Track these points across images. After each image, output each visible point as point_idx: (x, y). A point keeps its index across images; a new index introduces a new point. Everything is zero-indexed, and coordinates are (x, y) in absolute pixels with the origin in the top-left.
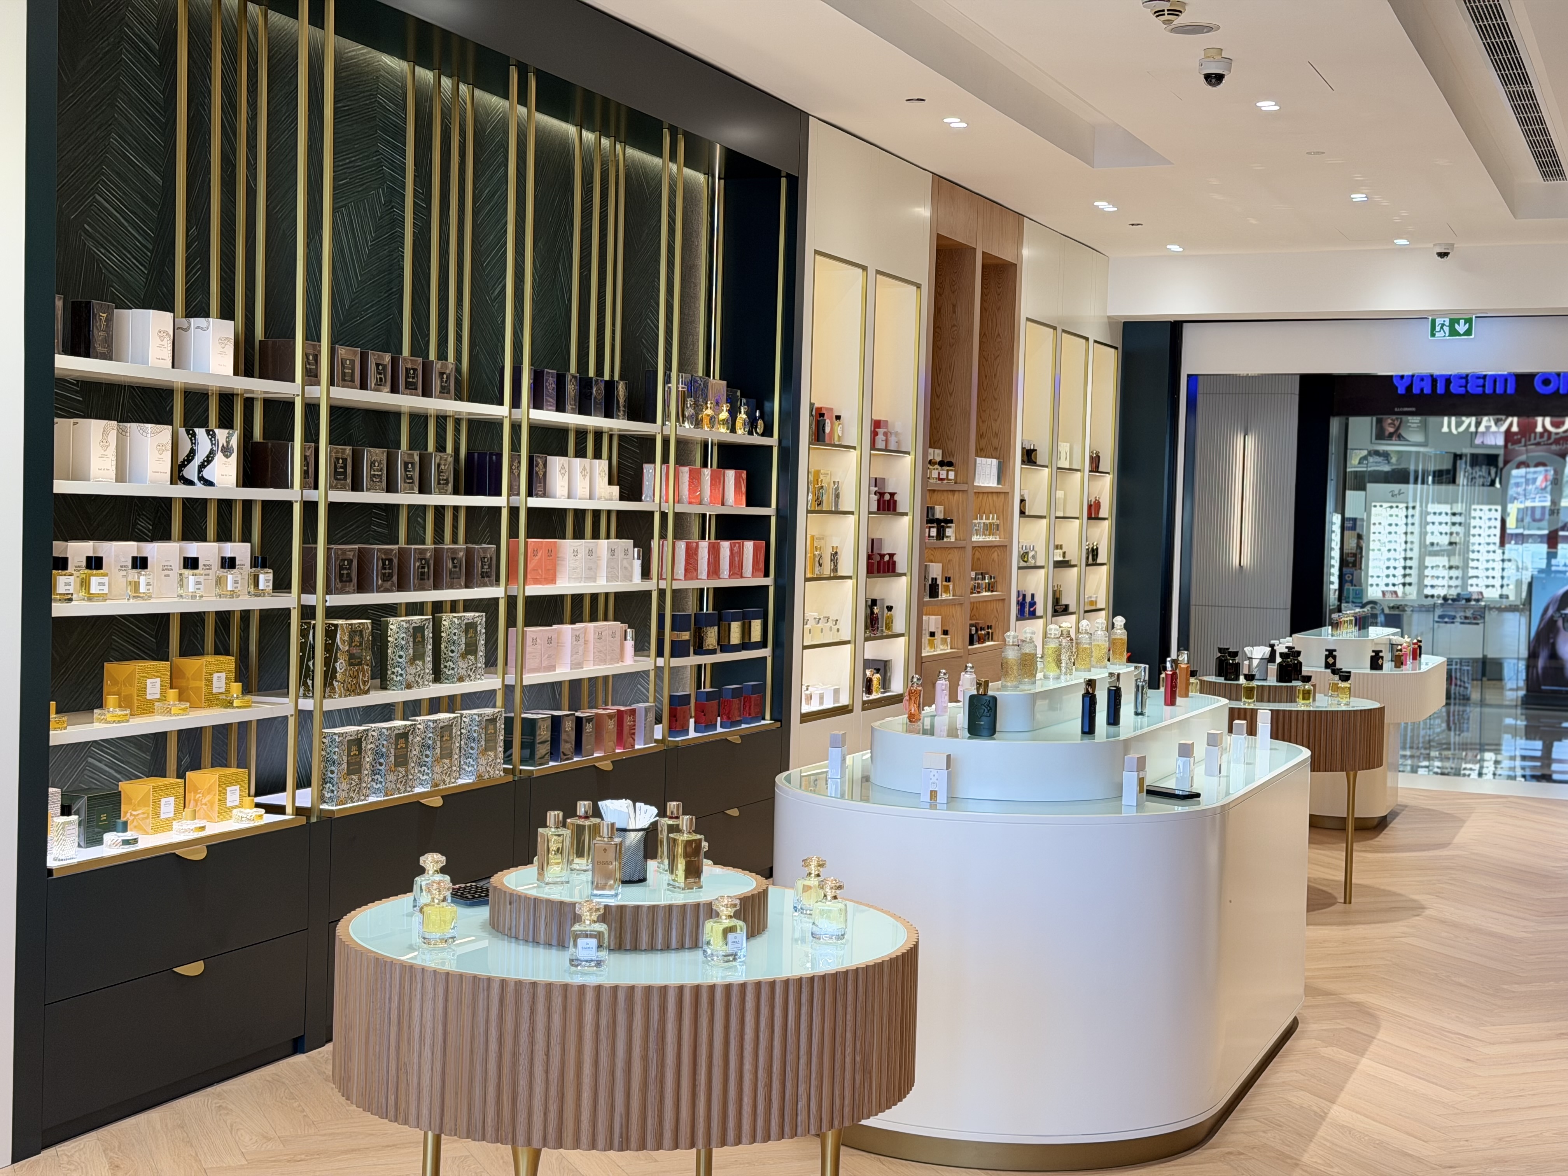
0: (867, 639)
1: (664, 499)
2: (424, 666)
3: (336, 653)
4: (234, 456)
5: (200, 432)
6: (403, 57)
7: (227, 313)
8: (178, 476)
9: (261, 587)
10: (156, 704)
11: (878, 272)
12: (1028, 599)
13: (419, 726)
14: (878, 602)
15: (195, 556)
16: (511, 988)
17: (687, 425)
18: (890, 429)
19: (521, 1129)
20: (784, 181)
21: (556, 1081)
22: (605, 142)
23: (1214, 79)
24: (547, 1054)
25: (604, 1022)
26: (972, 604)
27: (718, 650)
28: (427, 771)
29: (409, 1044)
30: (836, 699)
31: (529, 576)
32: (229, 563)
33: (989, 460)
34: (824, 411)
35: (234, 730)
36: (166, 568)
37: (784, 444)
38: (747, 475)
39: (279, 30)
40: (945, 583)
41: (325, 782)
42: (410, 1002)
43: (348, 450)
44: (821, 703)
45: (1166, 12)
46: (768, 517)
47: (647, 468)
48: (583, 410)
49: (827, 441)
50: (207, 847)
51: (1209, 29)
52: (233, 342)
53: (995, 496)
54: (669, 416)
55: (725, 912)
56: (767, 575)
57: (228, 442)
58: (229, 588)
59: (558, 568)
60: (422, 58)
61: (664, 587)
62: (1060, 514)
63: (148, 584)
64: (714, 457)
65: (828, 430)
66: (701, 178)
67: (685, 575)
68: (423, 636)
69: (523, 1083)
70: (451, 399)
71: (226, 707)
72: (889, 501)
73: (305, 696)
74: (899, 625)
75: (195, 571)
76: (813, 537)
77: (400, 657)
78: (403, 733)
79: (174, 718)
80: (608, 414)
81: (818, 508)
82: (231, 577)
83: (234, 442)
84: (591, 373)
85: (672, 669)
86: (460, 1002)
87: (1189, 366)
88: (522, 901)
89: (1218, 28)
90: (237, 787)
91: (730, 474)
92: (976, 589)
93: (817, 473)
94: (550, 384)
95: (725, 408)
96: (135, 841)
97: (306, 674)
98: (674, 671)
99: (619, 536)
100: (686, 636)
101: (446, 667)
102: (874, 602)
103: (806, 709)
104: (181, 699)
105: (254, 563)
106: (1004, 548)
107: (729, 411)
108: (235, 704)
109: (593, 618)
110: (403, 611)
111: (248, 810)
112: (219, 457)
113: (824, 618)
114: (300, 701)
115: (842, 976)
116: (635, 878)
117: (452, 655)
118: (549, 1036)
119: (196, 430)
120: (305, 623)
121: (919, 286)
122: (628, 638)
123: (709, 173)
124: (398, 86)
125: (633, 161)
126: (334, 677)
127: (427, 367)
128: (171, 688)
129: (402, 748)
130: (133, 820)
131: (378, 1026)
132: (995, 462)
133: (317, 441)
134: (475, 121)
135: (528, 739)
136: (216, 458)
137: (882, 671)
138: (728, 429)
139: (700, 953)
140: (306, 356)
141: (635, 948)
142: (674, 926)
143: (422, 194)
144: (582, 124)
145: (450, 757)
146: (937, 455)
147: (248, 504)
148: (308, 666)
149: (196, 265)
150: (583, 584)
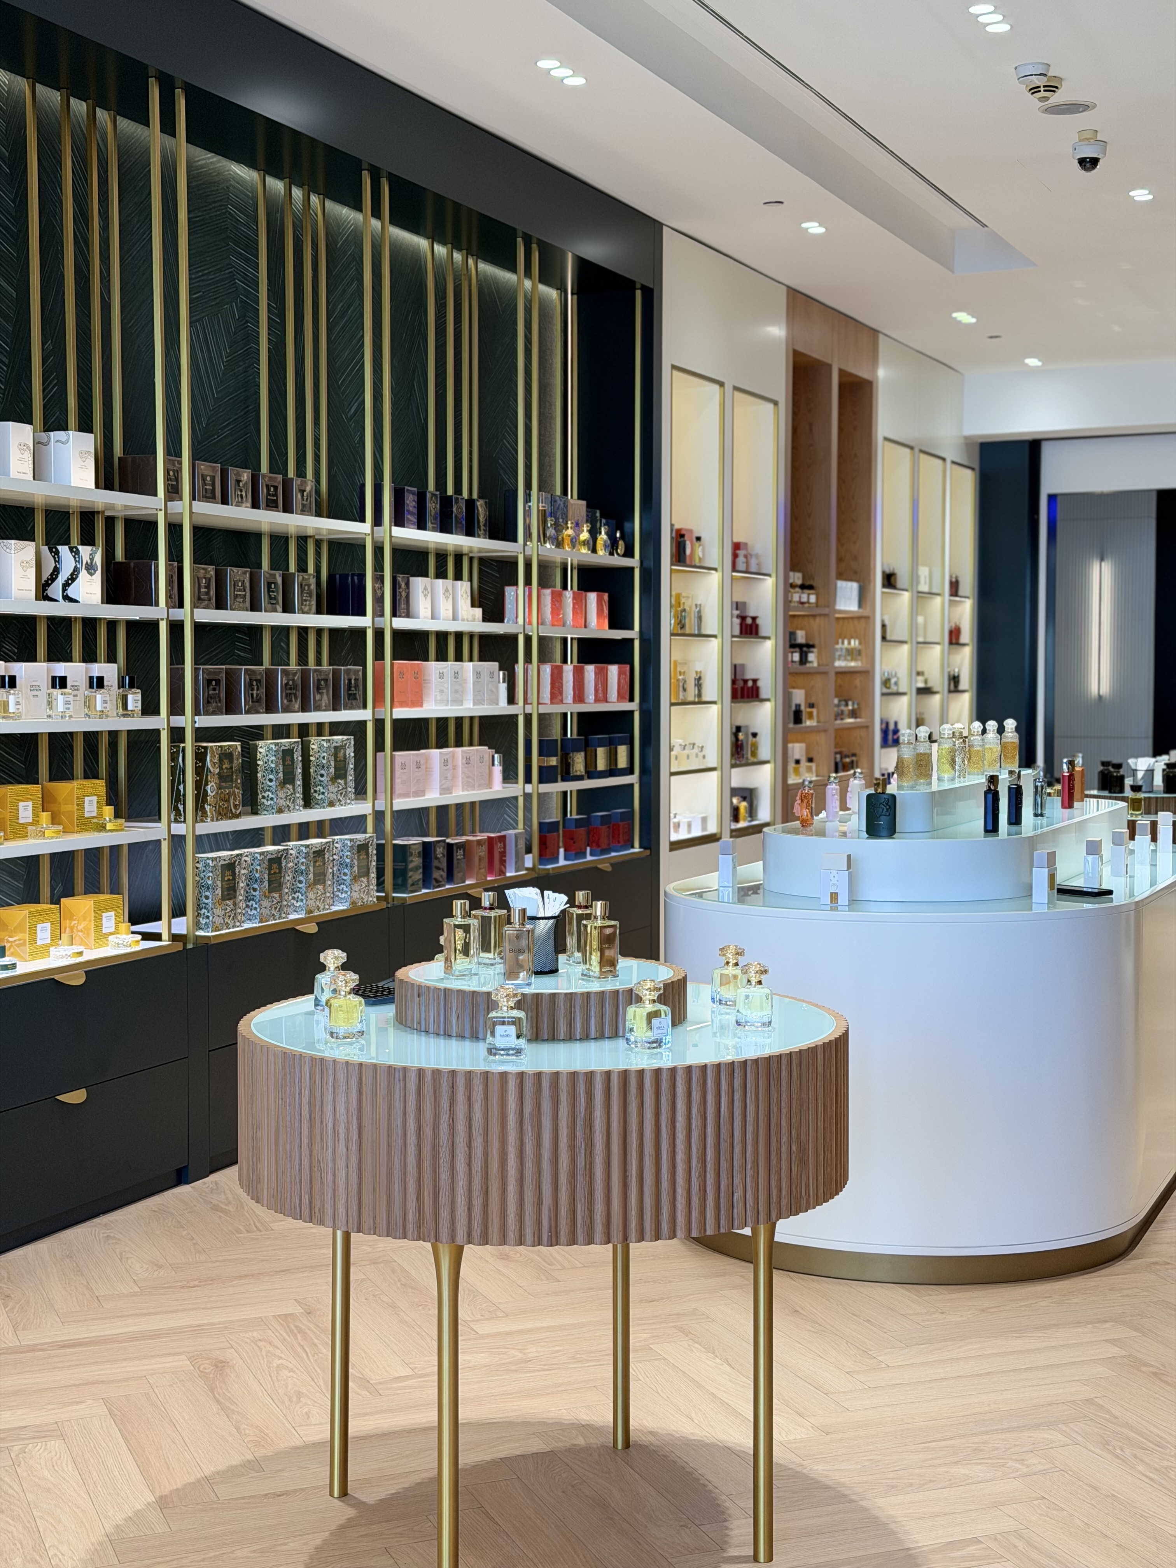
0: (733, 766)
1: (528, 622)
2: (294, 789)
3: (207, 776)
4: (98, 575)
5: (64, 550)
6: (252, 164)
7: (85, 426)
8: (42, 593)
9: (130, 707)
10: (30, 828)
11: (736, 388)
12: (892, 727)
13: (291, 852)
14: (742, 729)
15: (63, 675)
16: (429, 1078)
17: (548, 545)
18: (750, 551)
19: (444, 1224)
20: (638, 293)
21: (479, 1174)
22: (457, 256)
23: (1089, 163)
24: (469, 1146)
25: (528, 1110)
26: (837, 730)
27: (586, 777)
28: (300, 897)
29: (322, 1140)
30: (704, 828)
31: (395, 700)
32: (98, 683)
33: (849, 584)
34: (683, 532)
35: (106, 853)
36: (35, 688)
37: (645, 565)
38: (609, 597)
39: (128, 137)
40: (809, 710)
41: (199, 907)
42: (322, 1096)
43: (211, 569)
44: (689, 831)
45: (1042, 89)
46: (631, 641)
47: (509, 591)
48: (445, 528)
49: (688, 562)
50: (86, 972)
51: (1086, 107)
52: (93, 456)
53: (856, 622)
54: (530, 535)
55: (648, 996)
56: (632, 699)
57: (92, 560)
58: (99, 708)
59: (424, 691)
60: (272, 168)
61: (530, 712)
62: (921, 639)
63: (18, 703)
64: (573, 579)
65: (688, 552)
66: (553, 294)
67: (552, 699)
68: (293, 760)
69: (444, 1177)
70: (312, 515)
71: (99, 831)
72: (751, 626)
73: (176, 821)
74: (765, 750)
75: (64, 690)
76: (675, 662)
77: (271, 780)
78: (276, 858)
79: (48, 841)
80: (470, 533)
81: (681, 630)
82: (99, 697)
83: (98, 559)
84: (450, 491)
85: (540, 795)
86: (374, 1094)
87: (1050, 484)
88: (432, 992)
89: (1095, 106)
90: (113, 913)
91: (592, 597)
92: (840, 715)
93: (678, 596)
94: (411, 502)
95: (585, 529)
96: (13, 966)
97: (177, 798)
98: (543, 798)
99: (482, 659)
100: (553, 761)
101: (315, 791)
102: (739, 729)
103: (674, 837)
104: (54, 820)
105: (121, 685)
106: (867, 673)
107: (590, 531)
108: (108, 828)
109: (459, 743)
110: (270, 735)
111: (124, 936)
112: (83, 574)
113: (690, 744)
114: (173, 825)
115: (775, 1060)
116: (547, 969)
117: (322, 779)
118: (470, 1127)
119: (60, 548)
120: (174, 746)
121: (776, 403)
122: (496, 762)
123: (562, 289)
124: (248, 196)
125: (485, 276)
126: (204, 801)
127: (287, 484)
128: (43, 811)
129: (275, 873)
130: (10, 947)
131: (288, 1123)
132: (855, 586)
133: (180, 561)
134: (327, 235)
135: (401, 866)
136: (80, 576)
137: (748, 799)
138: (589, 550)
139: (621, 1042)
140: (167, 472)
141: (553, 1038)
142: (593, 1014)
143: (276, 309)
144: (436, 237)
145: (324, 883)
146: (797, 578)
147: (112, 625)
148: (178, 791)
149: (53, 379)
150: (449, 707)
